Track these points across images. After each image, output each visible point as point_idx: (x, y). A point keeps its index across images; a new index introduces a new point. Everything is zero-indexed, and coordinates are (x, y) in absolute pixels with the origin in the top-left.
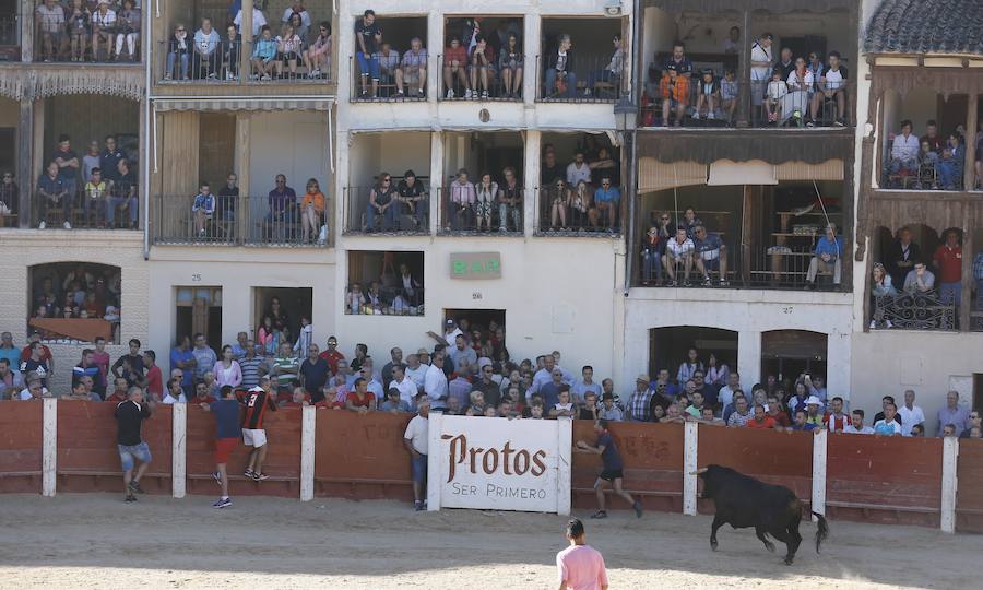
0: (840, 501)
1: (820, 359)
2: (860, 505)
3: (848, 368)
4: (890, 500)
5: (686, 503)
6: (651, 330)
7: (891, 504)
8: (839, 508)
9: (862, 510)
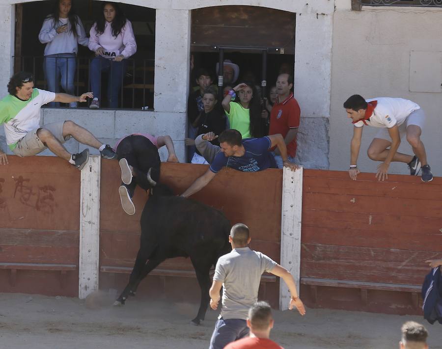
0: (323, 276)
1: (282, 52)
2: (354, 284)
3: (326, 67)
4: (401, 276)
5: (82, 281)
6: (17, 6)
7: (402, 282)
8: (320, 288)
9: (358, 290)
